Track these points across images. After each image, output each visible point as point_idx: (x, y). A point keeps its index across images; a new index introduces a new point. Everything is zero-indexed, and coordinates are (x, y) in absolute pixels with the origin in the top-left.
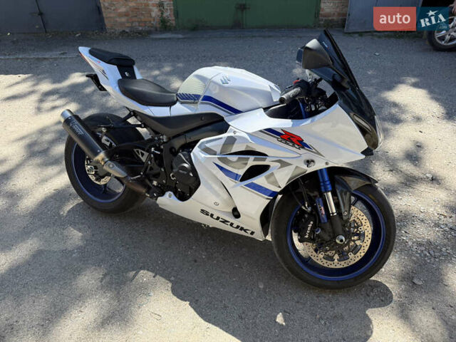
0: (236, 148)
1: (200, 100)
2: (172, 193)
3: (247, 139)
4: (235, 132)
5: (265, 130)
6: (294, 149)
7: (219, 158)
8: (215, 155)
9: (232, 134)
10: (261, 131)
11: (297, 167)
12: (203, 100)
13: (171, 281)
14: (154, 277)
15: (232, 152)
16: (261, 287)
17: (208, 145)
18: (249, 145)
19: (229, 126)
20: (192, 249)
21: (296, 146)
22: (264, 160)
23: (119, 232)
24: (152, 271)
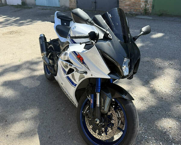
6: (80, 63)
7: (61, 61)
10: (72, 52)
15: (65, 60)
16: (69, 132)
18: (68, 57)
19: (69, 48)
20: (61, 105)
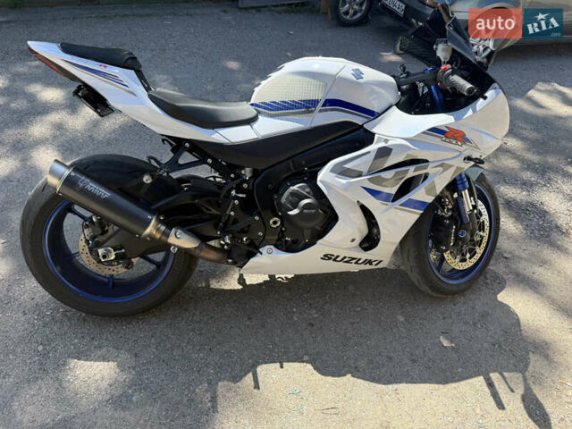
0: (391, 161)
1: (319, 107)
2: (272, 247)
3: (407, 146)
4: (386, 141)
5: (429, 130)
6: (457, 147)
7: (369, 179)
8: (360, 176)
9: (382, 144)
10: (424, 133)
11: (457, 168)
12: (324, 105)
13: (307, 362)
14: (282, 367)
15: (385, 167)
16: (402, 319)
17: (348, 166)
18: (410, 152)
19: (374, 134)
20: (294, 312)
21: (459, 143)
22: (426, 168)
23: (174, 334)
24: (274, 362)
